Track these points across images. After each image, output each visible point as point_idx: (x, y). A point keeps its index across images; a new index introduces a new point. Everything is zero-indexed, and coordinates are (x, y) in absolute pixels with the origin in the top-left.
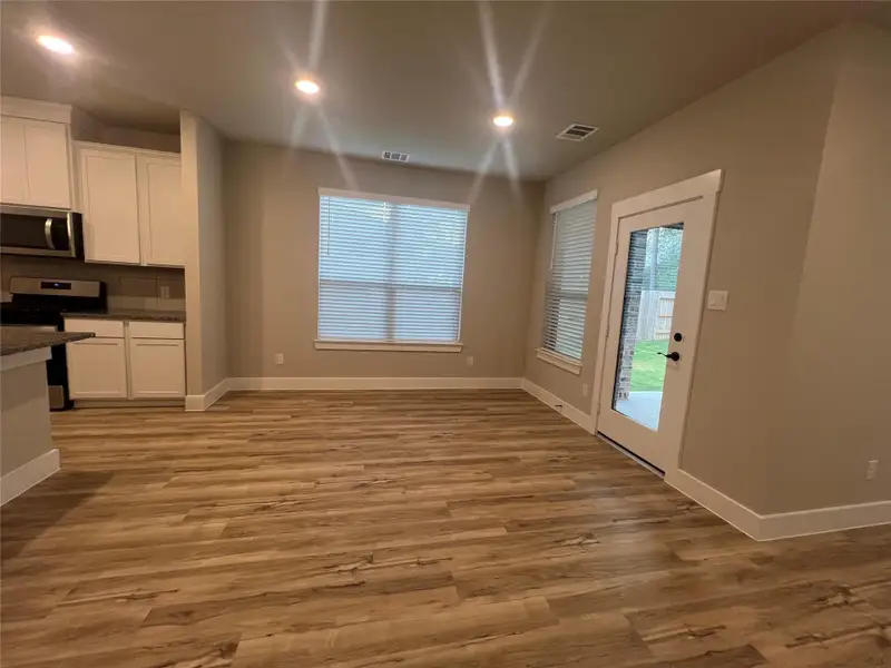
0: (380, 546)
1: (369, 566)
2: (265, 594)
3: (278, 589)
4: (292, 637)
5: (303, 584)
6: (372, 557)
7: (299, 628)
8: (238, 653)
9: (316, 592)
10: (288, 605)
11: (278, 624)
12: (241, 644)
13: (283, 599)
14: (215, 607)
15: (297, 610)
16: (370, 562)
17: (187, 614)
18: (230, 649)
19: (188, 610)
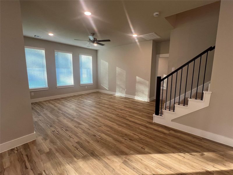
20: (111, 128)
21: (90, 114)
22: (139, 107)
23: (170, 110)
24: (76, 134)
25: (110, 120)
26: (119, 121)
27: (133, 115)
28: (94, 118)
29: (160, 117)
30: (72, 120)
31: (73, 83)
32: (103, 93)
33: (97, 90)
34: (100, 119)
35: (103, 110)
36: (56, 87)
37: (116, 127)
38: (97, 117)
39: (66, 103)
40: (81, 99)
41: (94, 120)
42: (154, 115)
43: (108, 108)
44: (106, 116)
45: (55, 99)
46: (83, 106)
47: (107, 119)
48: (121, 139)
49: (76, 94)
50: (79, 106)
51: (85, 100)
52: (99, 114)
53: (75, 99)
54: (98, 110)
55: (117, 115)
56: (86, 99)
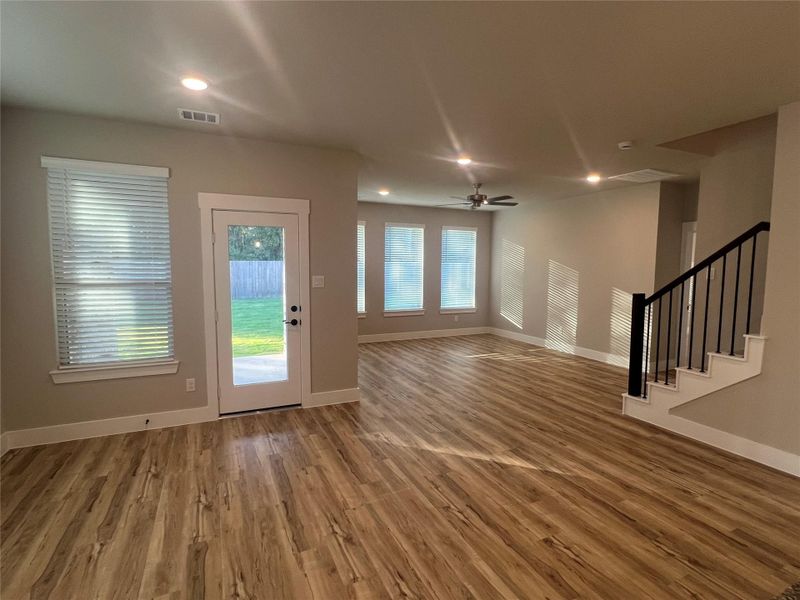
0: (430, 506)
1: (452, 507)
2: (509, 545)
3: (501, 542)
4: (521, 521)
5: (489, 532)
6: (444, 508)
7: (514, 520)
8: (545, 537)
9: (489, 523)
10: (506, 531)
11: (519, 529)
12: (541, 538)
13: (505, 535)
14: (536, 565)
15: (505, 525)
16: (449, 507)
17: (552, 577)
18: (546, 541)
19: (550, 579)
20: (503, 407)
21: (460, 379)
22: (602, 380)
23: (666, 384)
24: (428, 405)
25: (505, 396)
26: (529, 400)
27: (572, 394)
28: (468, 387)
29: (642, 400)
30: (421, 384)
31: (422, 304)
32: (505, 339)
33: (488, 330)
34: (482, 390)
35: (493, 375)
36: (383, 313)
37: (517, 408)
38: (476, 387)
39: (404, 353)
40: (439, 347)
41: (468, 390)
42: (626, 395)
43: (509, 373)
44: (497, 386)
45: (379, 343)
46: (445, 363)
47: (499, 393)
48: (521, 426)
49: (428, 334)
50: (435, 362)
51: (451, 352)
52: (482, 382)
53: (426, 347)
54: (482, 375)
55: (529, 390)
56: (453, 349)
